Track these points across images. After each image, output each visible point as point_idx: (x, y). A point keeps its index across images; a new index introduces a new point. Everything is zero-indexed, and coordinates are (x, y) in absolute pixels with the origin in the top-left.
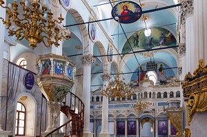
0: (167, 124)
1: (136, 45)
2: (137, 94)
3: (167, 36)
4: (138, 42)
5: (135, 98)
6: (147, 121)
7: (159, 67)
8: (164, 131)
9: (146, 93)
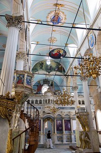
0: (62, 122)
1: (41, 68)
2: (42, 100)
3: (60, 67)
4: (42, 66)
5: (41, 103)
6: (48, 120)
7: (51, 83)
8: (60, 128)
9: (49, 100)
